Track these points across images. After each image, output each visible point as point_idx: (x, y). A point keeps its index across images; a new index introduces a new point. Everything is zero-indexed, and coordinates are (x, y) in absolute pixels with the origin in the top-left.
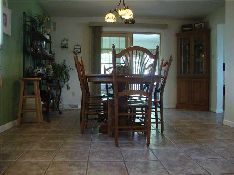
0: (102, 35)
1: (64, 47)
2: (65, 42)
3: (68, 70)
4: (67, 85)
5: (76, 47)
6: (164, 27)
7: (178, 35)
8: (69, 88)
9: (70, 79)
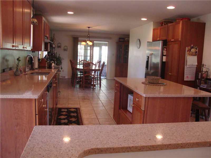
0: (79, 41)
1: (59, 47)
2: (59, 45)
3: (62, 60)
4: (61, 67)
5: (65, 47)
6: (110, 38)
7: (117, 43)
8: (62, 68)
9: (62, 64)
